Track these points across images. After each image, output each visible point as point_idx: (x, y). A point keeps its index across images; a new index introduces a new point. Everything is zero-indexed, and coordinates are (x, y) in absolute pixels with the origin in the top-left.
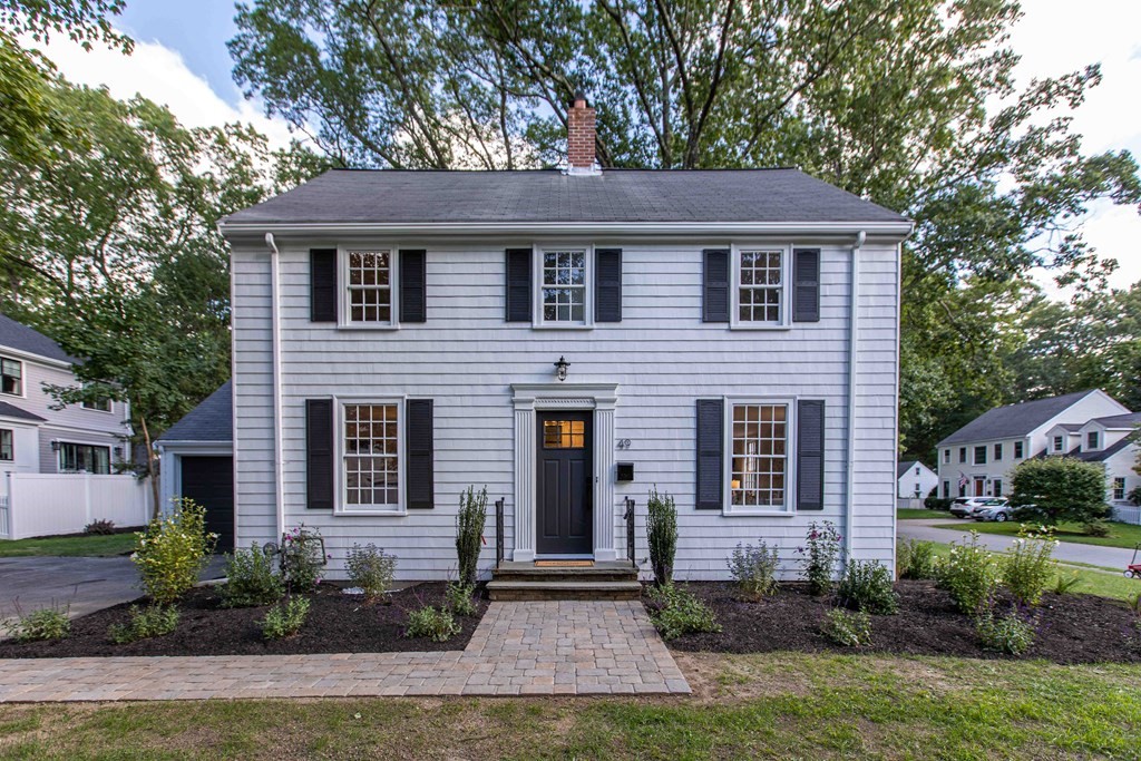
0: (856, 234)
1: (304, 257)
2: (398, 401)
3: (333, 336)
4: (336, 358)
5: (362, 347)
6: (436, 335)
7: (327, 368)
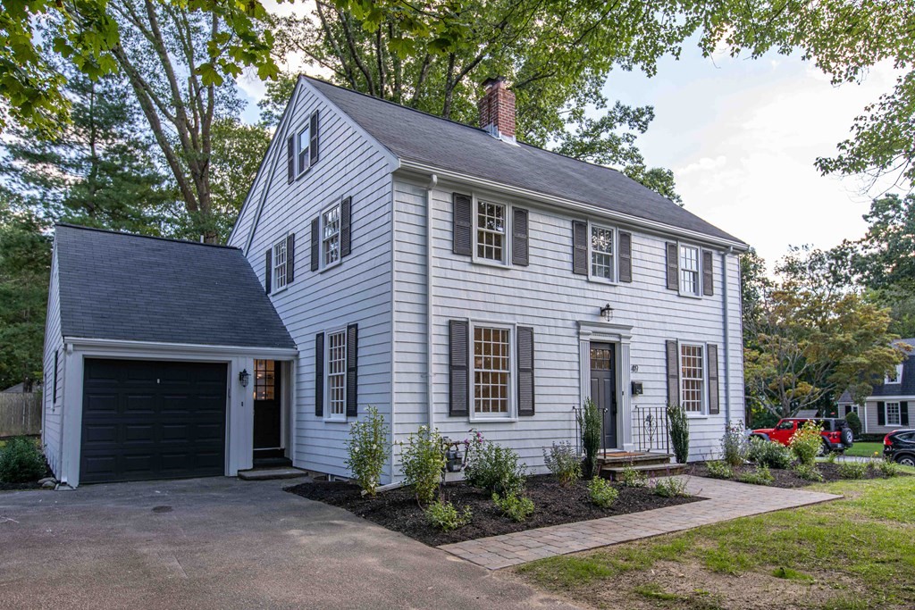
0: (728, 247)
1: (448, 198)
2: (511, 327)
3: (469, 268)
4: (470, 286)
5: (487, 279)
6: (534, 277)
7: (463, 295)
